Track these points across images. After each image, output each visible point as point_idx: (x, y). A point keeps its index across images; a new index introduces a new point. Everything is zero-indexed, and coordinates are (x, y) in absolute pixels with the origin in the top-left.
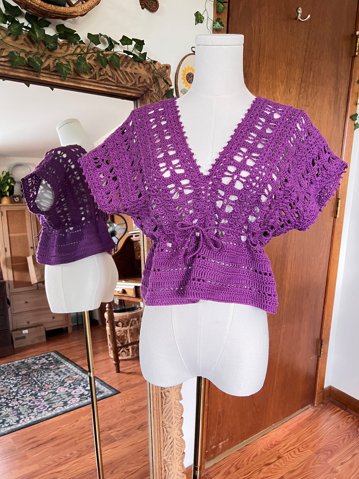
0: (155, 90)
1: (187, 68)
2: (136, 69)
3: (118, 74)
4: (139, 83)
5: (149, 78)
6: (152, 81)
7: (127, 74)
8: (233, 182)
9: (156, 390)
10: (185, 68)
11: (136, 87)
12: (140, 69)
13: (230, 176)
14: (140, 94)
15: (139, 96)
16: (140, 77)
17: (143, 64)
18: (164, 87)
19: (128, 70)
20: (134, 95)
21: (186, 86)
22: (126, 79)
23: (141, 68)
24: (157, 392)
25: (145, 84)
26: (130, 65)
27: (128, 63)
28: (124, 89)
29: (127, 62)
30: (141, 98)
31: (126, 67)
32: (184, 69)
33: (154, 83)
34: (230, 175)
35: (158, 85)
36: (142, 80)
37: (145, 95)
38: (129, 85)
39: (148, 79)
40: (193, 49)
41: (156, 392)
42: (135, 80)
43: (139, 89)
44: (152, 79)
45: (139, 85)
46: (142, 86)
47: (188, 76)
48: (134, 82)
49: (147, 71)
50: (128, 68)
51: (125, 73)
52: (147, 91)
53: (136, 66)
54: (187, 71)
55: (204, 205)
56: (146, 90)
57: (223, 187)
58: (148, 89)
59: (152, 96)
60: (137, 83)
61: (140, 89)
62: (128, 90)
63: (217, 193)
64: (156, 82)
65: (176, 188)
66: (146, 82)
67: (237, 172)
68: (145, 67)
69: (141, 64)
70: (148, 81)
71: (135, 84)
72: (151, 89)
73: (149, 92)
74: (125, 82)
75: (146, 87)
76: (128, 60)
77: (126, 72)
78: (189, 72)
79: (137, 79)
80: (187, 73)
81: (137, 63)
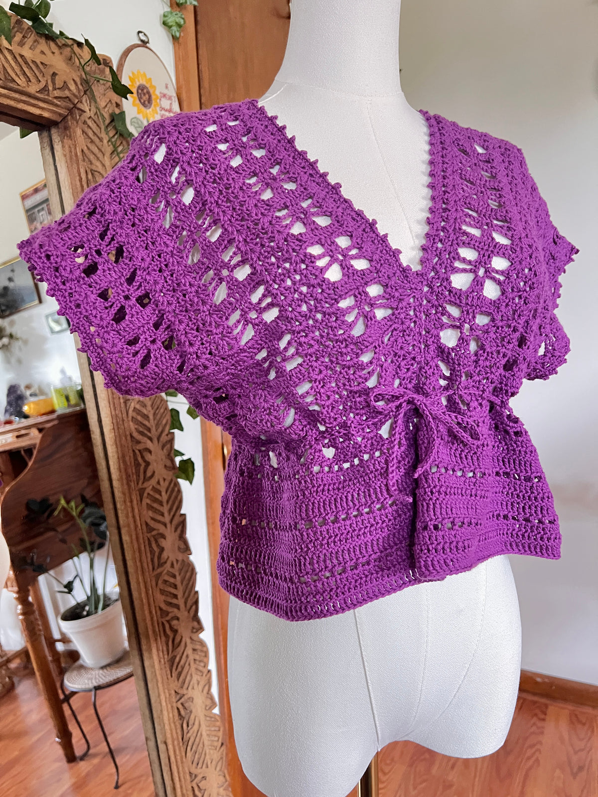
0: (90, 110)
1: (136, 73)
2: (43, 52)
3: (6, 58)
4: (55, 89)
5: (73, 80)
6: (80, 87)
7: (26, 63)
8: (478, 284)
9: (181, 787)
10: (133, 73)
11: (48, 95)
12: (51, 54)
13: (470, 271)
14: (60, 114)
15: (59, 119)
16: (54, 74)
17: (57, 44)
18: (106, 106)
19: (27, 52)
20: (46, 114)
21: (139, 113)
22: (24, 74)
23: (53, 53)
24: (185, 791)
25: (67, 93)
26: (29, 42)
27: (24, 37)
28: (24, 98)
29: (21, 33)
30: (63, 123)
31: (21, 44)
32: (131, 75)
33: (85, 93)
34: (468, 267)
35: (93, 98)
36: (59, 84)
37: (69, 117)
38: (33, 89)
39: (72, 82)
40: (141, 35)
41: (182, 791)
42: (45, 79)
43: (55, 101)
44: (79, 83)
45: (55, 92)
46: (61, 95)
47: (140, 91)
48: (43, 84)
49: (67, 64)
50: (27, 47)
51: (20, 59)
52: (73, 109)
53: (43, 45)
54: (136, 80)
55: (415, 343)
56: (72, 106)
57: (456, 297)
58: (75, 106)
59: (85, 122)
60: (51, 88)
61: (59, 103)
62: (32, 101)
63: (444, 312)
64: (88, 92)
65: (358, 304)
66: (70, 90)
67: (483, 261)
68: (61, 53)
69: (52, 44)
70: (73, 87)
71: (45, 90)
72: (79, 106)
73: (77, 111)
74: (24, 80)
75: (70, 100)
76: (23, 29)
77: (22, 56)
78: (141, 82)
79: (49, 78)
80: (138, 84)
81: (43, 41)
